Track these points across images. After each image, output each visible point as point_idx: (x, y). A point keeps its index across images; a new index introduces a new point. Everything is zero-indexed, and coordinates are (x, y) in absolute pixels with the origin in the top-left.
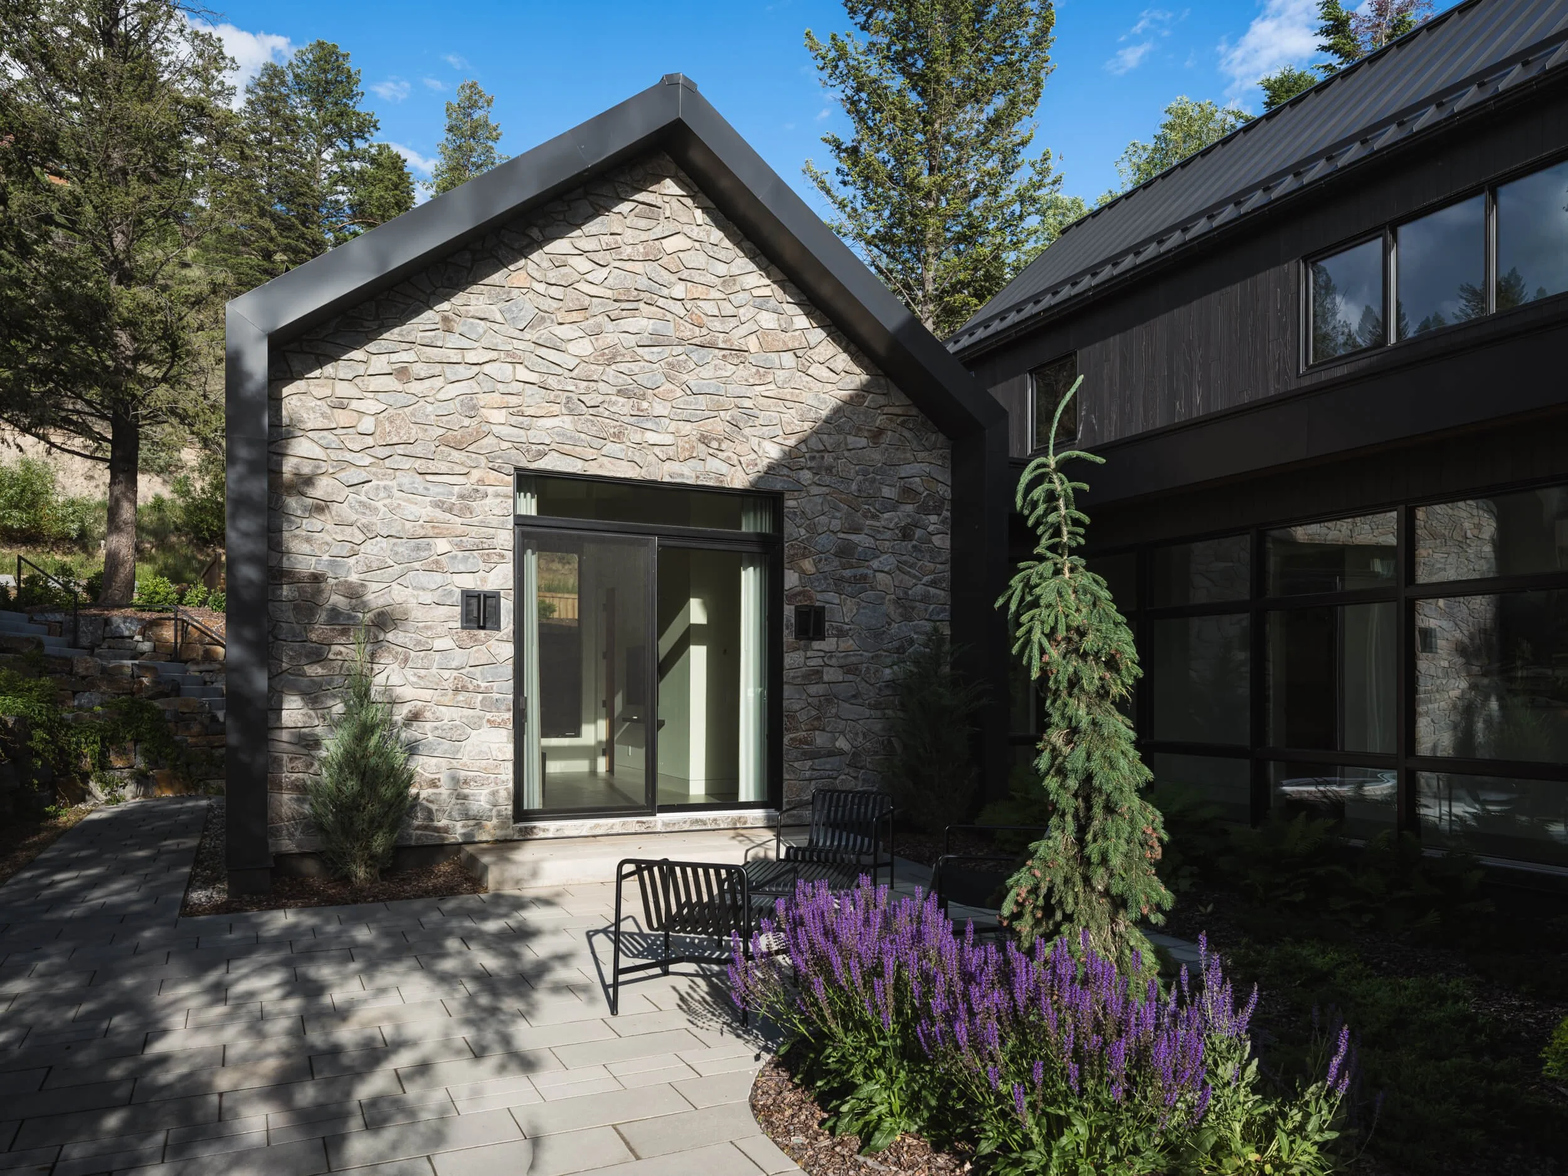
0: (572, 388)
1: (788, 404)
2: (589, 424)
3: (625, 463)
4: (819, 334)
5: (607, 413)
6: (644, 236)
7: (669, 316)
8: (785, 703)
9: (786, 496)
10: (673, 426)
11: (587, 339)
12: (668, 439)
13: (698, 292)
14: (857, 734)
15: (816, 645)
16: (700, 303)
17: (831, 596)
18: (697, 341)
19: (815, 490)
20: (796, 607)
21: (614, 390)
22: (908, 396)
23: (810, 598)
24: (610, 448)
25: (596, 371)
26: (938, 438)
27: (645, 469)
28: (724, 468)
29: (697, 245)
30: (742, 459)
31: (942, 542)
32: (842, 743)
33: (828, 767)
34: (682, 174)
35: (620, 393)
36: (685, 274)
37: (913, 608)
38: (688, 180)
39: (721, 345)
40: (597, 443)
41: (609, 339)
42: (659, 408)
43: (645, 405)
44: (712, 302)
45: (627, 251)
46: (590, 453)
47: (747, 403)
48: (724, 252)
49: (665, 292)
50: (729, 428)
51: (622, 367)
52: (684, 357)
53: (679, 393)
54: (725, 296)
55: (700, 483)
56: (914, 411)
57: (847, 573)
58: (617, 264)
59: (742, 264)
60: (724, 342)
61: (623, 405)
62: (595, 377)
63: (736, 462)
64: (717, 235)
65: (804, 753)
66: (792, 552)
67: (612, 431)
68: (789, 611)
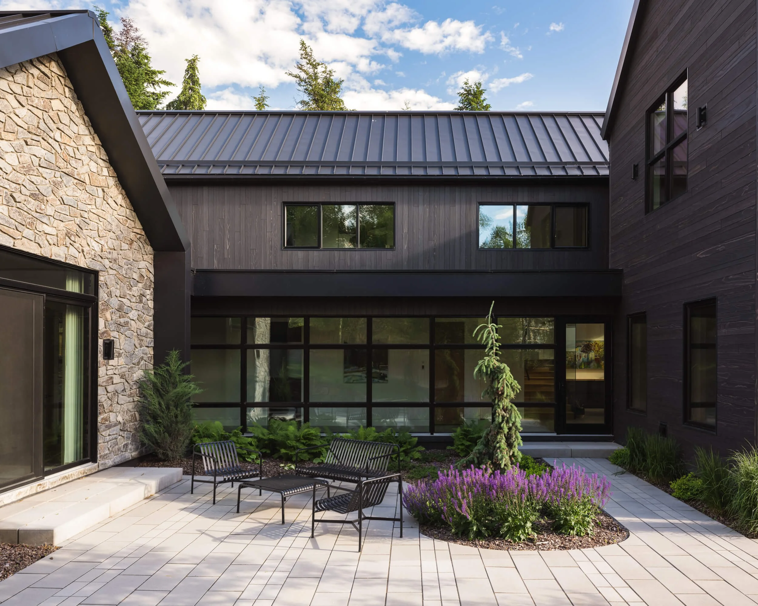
0: (7, 187)
1: (101, 219)
2: (17, 214)
3: (33, 243)
4: (112, 182)
5: (25, 209)
6: (43, 94)
7: (53, 151)
8: (99, 397)
9: (100, 274)
10: (56, 223)
11: (15, 154)
12: (52, 231)
13: (66, 140)
14: (124, 412)
15: (111, 362)
16: (67, 147)
17: (115, 334)
18: (66, 171)
19: (111, 272)
20: (104, 340)
21: (28, 193)
22: (141, 224)
23: (109, 335)
24: (27, 233)
25: (21, 178)
26: (149, 249)
27: (43, 249)
28: (77, 254)
29: (66, 109)
30: (84, 249)
31: (151, 304)
32: (120, 419)
33: (115, 432)
34: (60, 62)
35: (33, 196)
36: (61, 126)
37: (142, 340)
38: (63, 67)
39: (76, 177)
40: (20, 228)
41: (26, 158)
42: (50, 211)
43: (43, 207)
44: (72, 148)
45: (36, 102)
46: (17, 235)
47: (86, 215)
48: (77, 118)
49: (52, 135)
50: (78, 229)
51: (33, 179)
52: (59, 179)
53: (59, 203)
54: (77, 146)
55: (67, 262)
56: (143, 233)
57: (122, 320)
58: (30, 108)
59: (83, 129)
60: (78, 175)
61: (33, 204)
62: (20, 182)
63: (80, 251)
64: (74, 107)
65: (106, 427)
66: (103, 307)
67: (28, 220)
68: (100, 342)
